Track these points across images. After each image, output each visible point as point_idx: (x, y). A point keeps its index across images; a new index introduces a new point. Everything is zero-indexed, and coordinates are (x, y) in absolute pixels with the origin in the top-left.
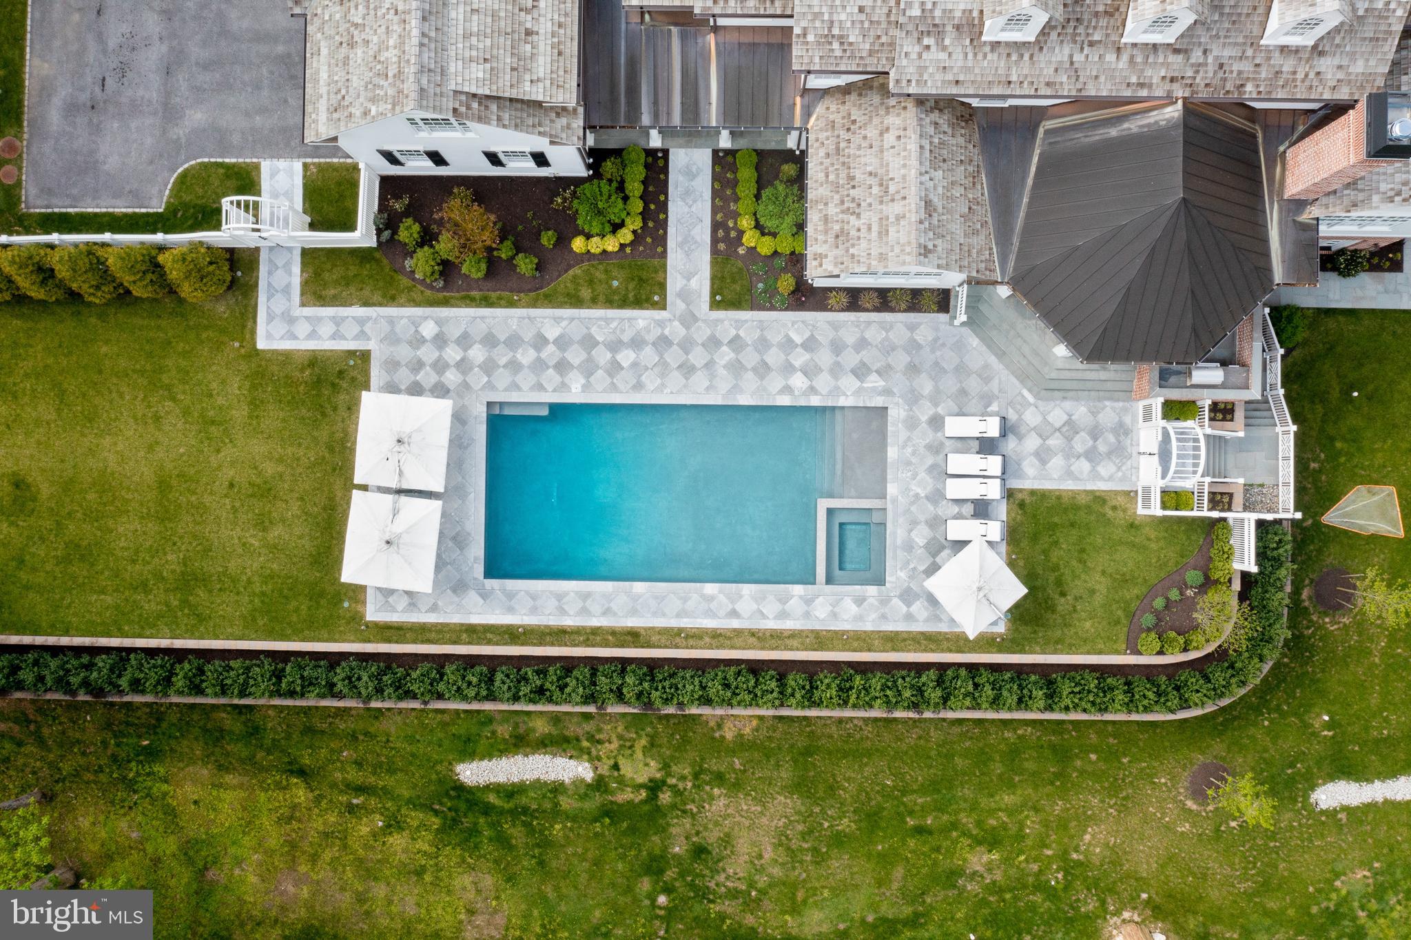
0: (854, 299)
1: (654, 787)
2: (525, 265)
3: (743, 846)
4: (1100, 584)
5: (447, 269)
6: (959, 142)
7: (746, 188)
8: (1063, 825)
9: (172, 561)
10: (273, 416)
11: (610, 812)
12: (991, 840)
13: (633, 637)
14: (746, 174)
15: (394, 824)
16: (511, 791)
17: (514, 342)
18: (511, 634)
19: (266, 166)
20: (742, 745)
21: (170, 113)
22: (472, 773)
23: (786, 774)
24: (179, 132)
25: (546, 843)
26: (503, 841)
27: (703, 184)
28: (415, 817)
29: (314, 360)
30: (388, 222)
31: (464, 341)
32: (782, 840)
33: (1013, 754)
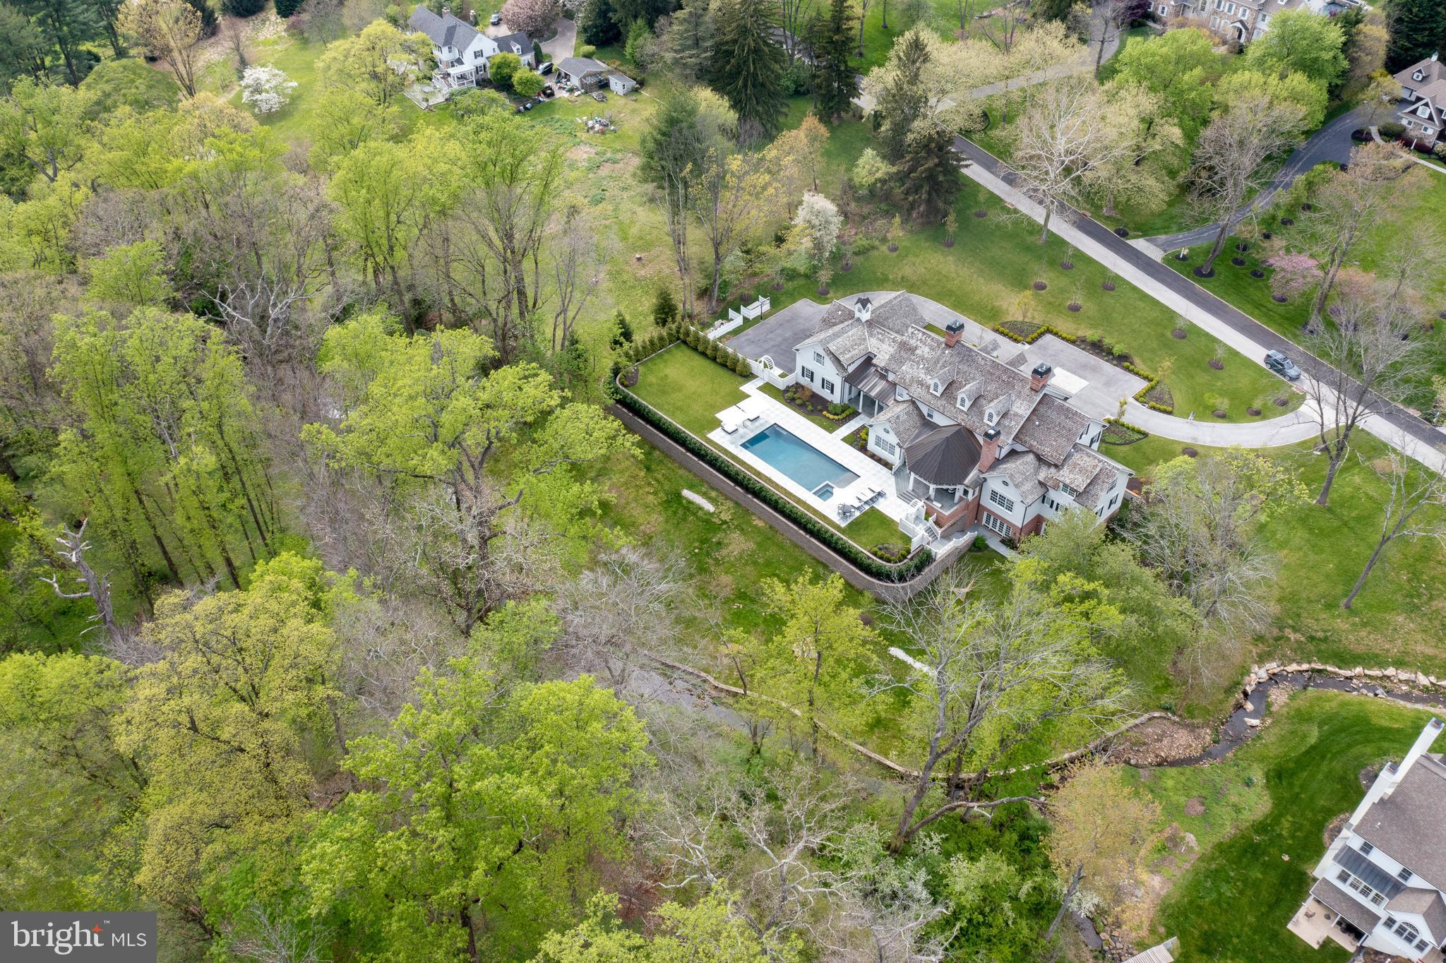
0: (874, 457)
1: (725, 522)
2: (810, 408)
3: (731, 548)
11: (707, 522)
15: (655, 493)
16: (690, 502)
22: (686, 493)
25: (684, 520)
26: (675, 513)
28: (661, 494)
32: (742, 553)
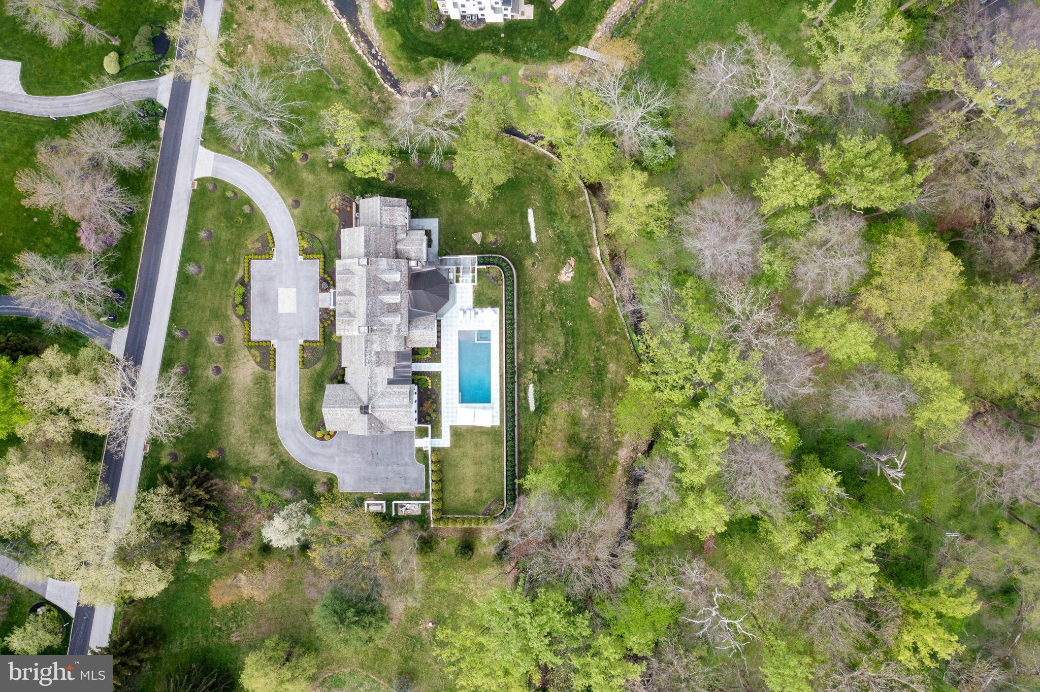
0: (439, 337)
1: (534, 372)
2: (434, 397)
3: (545, 354)
4: (490, 291)
5: (434, 411)
6: (414, 323)
7: (419, 357)
8: (540, 292)
9: (490, 462)
10: (462, 443)
11: (540, 381)
12: (544, 306)
13: (501, 376)
14: (417, 357)
15: (544, 424)
16: (536, 400)
17: (448, 399)
18: (501, 398)
19: (416, 446)
20: (525, 355)
21: (406, 464)
22: (532, 408)
23: (530, 347)
24: (410, 462)
25: (547, 393)
26: (547, 402)
27: (418, 364)
28: (542, 420)
29: (452, 436)
30: (426, 422)
31: (448, 408)
32: (544, 347)
33: (525, 303)
